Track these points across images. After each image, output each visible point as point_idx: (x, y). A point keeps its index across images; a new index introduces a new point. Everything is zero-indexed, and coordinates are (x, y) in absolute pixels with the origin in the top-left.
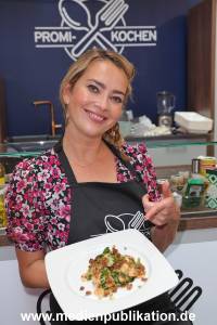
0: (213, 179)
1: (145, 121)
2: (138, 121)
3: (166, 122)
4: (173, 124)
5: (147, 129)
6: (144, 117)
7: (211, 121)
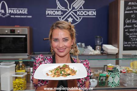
0: (111, 74)
1: (90, 48)
2: (87, 48)
3: (99, 49)
4: (102, 50)
5: (91, 51)
6: (90, 46)
7: (117, 49)
